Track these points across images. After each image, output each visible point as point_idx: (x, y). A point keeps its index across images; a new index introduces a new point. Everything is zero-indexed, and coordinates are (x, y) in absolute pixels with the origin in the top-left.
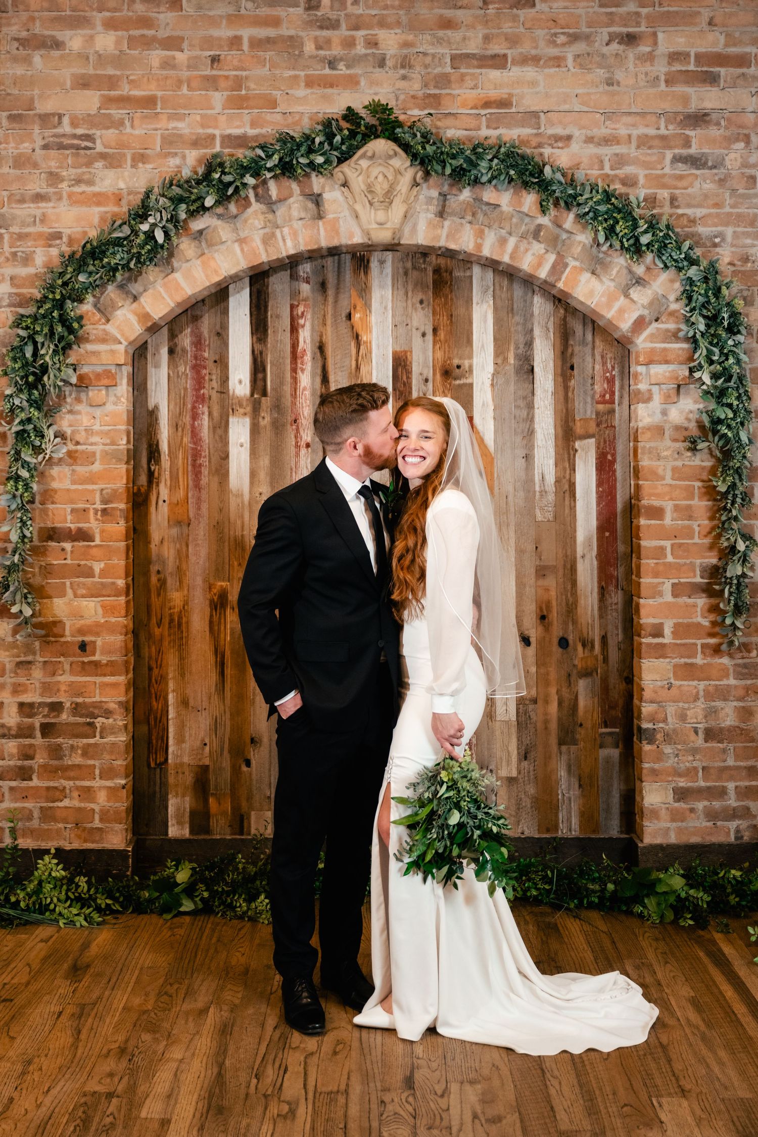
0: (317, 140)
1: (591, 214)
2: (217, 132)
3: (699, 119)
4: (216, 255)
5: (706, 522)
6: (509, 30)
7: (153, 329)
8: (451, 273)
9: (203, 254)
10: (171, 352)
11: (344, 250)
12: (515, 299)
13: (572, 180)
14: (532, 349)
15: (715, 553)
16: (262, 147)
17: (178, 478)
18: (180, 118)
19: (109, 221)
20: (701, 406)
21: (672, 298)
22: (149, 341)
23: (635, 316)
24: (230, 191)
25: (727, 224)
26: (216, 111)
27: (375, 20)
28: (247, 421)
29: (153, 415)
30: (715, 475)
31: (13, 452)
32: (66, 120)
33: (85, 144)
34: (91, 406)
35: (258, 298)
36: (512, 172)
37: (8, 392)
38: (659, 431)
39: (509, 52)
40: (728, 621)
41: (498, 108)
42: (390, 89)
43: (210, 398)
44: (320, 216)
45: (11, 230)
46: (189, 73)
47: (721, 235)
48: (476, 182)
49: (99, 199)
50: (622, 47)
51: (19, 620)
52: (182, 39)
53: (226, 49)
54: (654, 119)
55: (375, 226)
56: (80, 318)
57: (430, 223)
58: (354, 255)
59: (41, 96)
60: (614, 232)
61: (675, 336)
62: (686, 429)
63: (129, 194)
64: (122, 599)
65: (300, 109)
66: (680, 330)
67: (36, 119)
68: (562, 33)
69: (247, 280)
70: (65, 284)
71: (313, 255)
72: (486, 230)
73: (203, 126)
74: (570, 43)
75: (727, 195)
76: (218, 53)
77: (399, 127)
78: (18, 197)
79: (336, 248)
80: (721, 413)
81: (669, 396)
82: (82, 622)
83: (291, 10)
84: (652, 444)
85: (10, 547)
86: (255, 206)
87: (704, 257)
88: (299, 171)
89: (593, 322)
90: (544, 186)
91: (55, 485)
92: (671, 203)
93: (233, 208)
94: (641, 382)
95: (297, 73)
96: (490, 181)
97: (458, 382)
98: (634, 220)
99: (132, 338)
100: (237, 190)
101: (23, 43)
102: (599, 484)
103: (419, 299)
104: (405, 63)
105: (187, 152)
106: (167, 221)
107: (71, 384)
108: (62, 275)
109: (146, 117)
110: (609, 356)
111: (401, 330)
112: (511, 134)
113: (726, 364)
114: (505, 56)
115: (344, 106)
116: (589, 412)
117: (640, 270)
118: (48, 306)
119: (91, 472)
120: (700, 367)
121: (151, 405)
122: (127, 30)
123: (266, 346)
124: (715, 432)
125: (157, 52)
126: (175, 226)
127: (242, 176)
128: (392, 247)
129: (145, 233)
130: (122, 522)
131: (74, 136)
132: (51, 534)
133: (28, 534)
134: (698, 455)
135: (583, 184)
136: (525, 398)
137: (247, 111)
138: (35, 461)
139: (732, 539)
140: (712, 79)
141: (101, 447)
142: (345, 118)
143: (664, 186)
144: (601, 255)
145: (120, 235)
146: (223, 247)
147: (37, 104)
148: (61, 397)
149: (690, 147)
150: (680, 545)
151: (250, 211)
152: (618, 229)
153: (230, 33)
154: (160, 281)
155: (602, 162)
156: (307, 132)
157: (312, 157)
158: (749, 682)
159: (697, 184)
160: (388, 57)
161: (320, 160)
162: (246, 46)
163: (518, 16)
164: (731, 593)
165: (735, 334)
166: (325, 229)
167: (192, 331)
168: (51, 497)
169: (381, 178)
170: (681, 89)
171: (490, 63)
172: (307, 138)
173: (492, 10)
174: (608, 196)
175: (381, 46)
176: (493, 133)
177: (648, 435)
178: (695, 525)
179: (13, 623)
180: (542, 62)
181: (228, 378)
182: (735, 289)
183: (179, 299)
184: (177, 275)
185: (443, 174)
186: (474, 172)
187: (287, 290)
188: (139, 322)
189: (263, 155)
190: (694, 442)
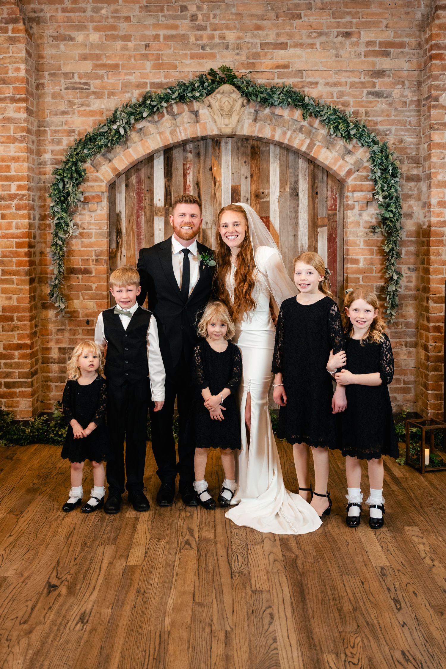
0: (196, 85)
1: (327, 120)
2: (148, 81)
3: (380, 74)
4: (148, 140)
5: (379, 266)
6: (289, 31)
7: (119, 175)
8: (259, 148)
9: (142, 140)
10: (127, 186)
11: (209, 137)
12: (290, 160)
13: (318, 104)
14: (298, 185)
15: (383, 280)
16: (170, 88)
17: (130, 245)
18: (131, 74)
19: (98, 124)
20: (378, 212)
21: (365, 160)
22: (116, 181)
23: (347, 169)
24: (155, 110)
25: (392, 125)
26: (148, 71)
27: (224, 26)
28: (163, 218)
29: (118, 215)
30: (384, 244)
31: (54, 233)
32: (76, 76)
33: (85, 87)
34: (90, 211)
35: (168, 160)
36: (290, 100)
37: (52, 205)
38: (358, 223)
39: (288, 41)
40: (388, 312)
41: (283, 68)
42: (231, 60)
43: (145, 207)
44: (197, 121)
45: (51, 128)
46: (134, 52)
47: (389, 130)
48: (272, 104)
49: (92, 113)
50: (343, 39)
51: (58, 310)
52: (131, 36)
53: (152, 40)
54: (358, 74)
55: (223, 126)
56: (84, 170)
57: (250, 125)
58: (213, 140)
59: (64, 64)
60: (338, 129)
61: (366, 178)
62: (371, 222)
63: (107, 111)
64: (106, 301)
65: (187, 69)
66: (368, 176)
67: (62, 75)
68: (315, 32)
69: (162, 152)
70: (78, 154)
71: (193, 140)
72: (277, 128)
73: (141, 78)
74: (318, 37)
75: (393, 111)
76: (148, 42)
77: (235, 78)
78: (54, 113)
79: (205, 137)
80: (389, 215)
81: (363, 207)
82: (87, 311)
83: (183, 21)
84: (354, 230)
85: (53, 277)
86: (167, 117)
87: (381, 141)
88: (188, 100)
89: (327, 172)
90: (305, 106)
91: (74, 248)
92: (366, 115)
93: (156, 117)
94: (349, 200)
95: (186, 52)
96: (279, 104)
97: (262, 200)
98: (348, 123)
99: (109, 179)
100: (158, 109)
101: (55, 38)
102: (329, 248)
103: (244, 160)
104: (238, 47)
105: (134, 91)
106: (125, 124)
107: (81, 201)
108: (75, 150)
109: (114, 74)
110: (334, 188)
111: (236, 175)
112: (289, 81)
113: (390, 192)
114: (287, 43)
115: (209, 68)
116: (324, 215)
117: (350, 147)
118: (70, 164)
119: (90, 242)
120: (378, 193)
121: (117, 211)
122: (105, 32)
123: (171, 183)
124: (384, 224)
125: (119, 42)
126: (129, 127)
127: (161, 102)
128: (231, 136)
129: (115, 130)
130: (105, 265)
131: (80, 83)
132: (72, 271)
133: (62, 270)
134: (376, 235)
135: (323, 106)
136: (294, 208)
137: (162, 71)
138: (65, 237)
139: (391, 274)
140: (386, 54)
141: (95, 230)
142: (209, 74)
143: (363, 106)
144: (332, 140)
145: (103, 131)
146: (152, 136)
147: (62, 68)
148: (76, 206)
149: (375, 87)
150: (367, 277)
151: (164, 119)
152: (340, 127)
153: (154, 33)
154: (122, 152)
155: (332, 94)
156: (191, 81)
157: (194, 93)
158: (398, 340)
159: (378, 105)
160: (230, 44)
161: (198, 94)
162: (162, 39)
163: (293, 24)
164: (390, 299)
165: (395, 177)
166: (200, 128)
167: (137, 176)
168: (72, 253)
169: (227, 103)
170: (372, 59)
171: (279, 47)
172: (192, 84)
173: (280, 20)
174: (335, 111)
175: (226, 39)
176: (280, 81)
177: (353, 225)
178: (374, 267)
179: (55, 311)
180: (304, 46)
181: (153, 198)
182: (396, 155)
183: (131, 161)
184: (130, 150)
185: (257, 101)
186: (271, 100)
187: (181, 157)
188: (112, 172)
189: (170, 92)
190: (374, 229)
